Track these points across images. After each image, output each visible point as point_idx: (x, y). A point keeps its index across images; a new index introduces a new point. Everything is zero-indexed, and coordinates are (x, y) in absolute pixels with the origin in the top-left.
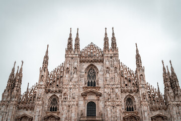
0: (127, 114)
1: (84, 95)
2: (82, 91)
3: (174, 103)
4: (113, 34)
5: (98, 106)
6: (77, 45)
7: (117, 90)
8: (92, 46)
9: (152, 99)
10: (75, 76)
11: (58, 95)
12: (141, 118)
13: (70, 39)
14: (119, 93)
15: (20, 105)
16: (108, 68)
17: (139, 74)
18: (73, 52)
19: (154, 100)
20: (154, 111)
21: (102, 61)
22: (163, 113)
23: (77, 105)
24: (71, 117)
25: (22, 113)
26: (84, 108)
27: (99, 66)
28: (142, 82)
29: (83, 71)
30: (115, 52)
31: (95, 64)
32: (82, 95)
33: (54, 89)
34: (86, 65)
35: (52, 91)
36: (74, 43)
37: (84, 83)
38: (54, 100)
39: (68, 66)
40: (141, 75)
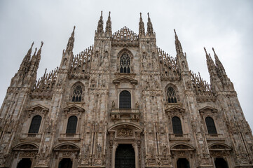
0: (170, 107)
1: (116, 83)
2: (114, 78)
3: (224, 93)
4: (149, 19)
5: (134, 97)
6: (109, 28)
7: (156, 78)
8: (125, 30)
9: (198, 89)
10: (106, 60)
11: (84, 82)
12: (187, 110)
13: (101, 21)
14: (159, 81)
15: (33, 94)
16: (144, 53)
17: (180, 61)
18: (103, 35)
19: (199, 90)
20: (201, 102)
21: (137, 46)
22: (211, 105)
23: (108, 94)
24: (100, 109)
25: (35, 103)
26: (116, 98)
27: (134, 51)
28: (185, 70)
29: (115, 55)
30: (152, 37)
31: (130, 49)
32: (114, 83)
33: (79, 75)
34: (118, 50)
35: (77, 77)
36: (105, 26)
37: (116, 69)
38: (79, 88)
39: (98, 49)
40: (183, 62)
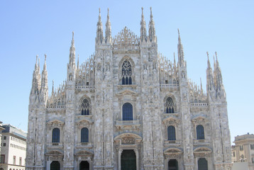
0: (167, 117)
2: (116, 91)
4: (151, 16)
5: (135, 108)
6: (108, 32)
10: (108, 73)
11: (89, 95)
12: (181, 120)
13: (99, 23)
16: (145, 62)
18: (104, 43)
20: (195, 112)
21: (138, 52)
25: (52, 117)
26: (119, 110)
27: (135, 58)
29: (117, 64)
30: (153, 42)
31: (131, 56)
32: (117, 96)
35: (83, 91)
37: (118, 80)
39: (99, 60)
40: (183, 71)
